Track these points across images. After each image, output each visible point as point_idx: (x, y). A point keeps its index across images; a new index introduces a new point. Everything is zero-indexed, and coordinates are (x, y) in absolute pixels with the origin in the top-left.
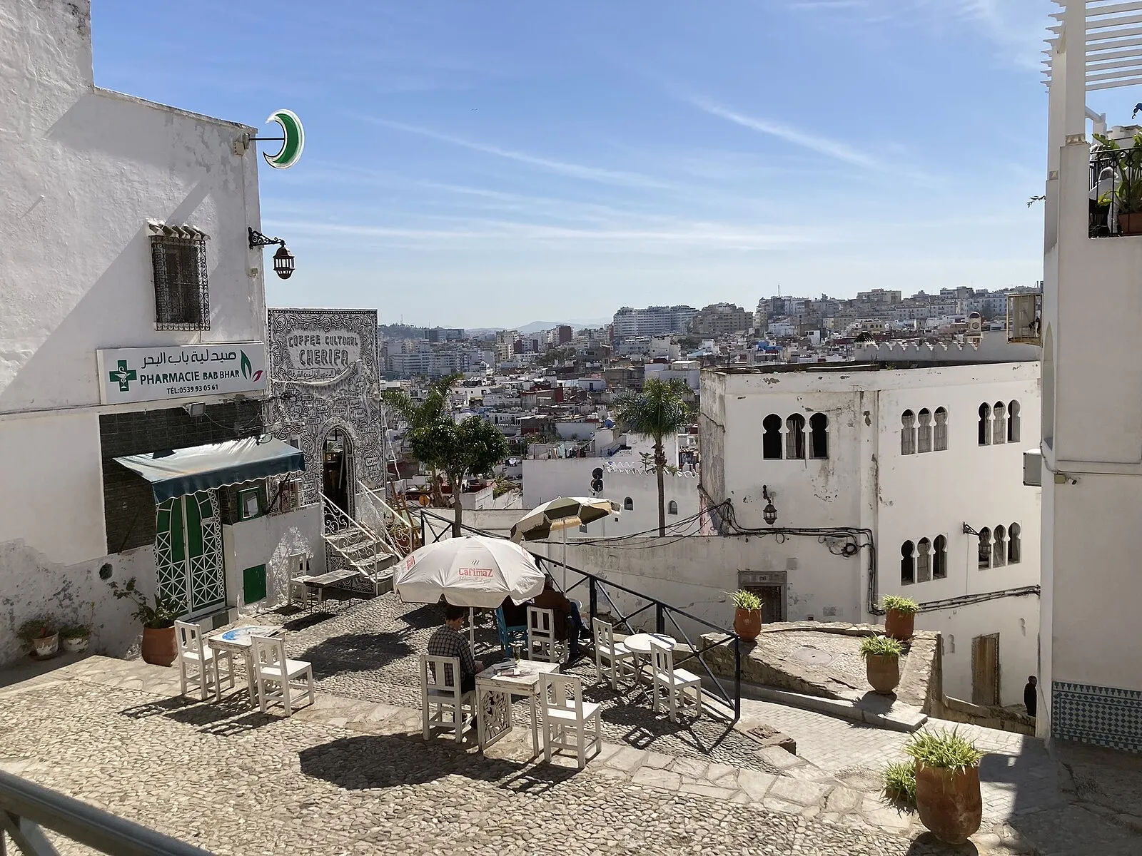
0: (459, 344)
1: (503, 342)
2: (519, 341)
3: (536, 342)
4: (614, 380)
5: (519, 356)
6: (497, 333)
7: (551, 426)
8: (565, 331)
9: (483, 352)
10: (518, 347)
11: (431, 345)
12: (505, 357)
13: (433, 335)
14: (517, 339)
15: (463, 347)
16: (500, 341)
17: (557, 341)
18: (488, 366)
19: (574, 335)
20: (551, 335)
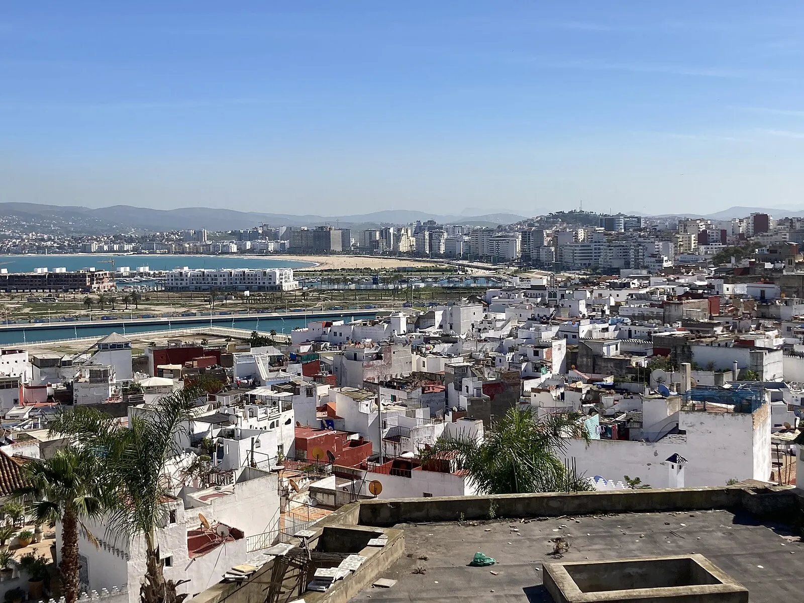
0: (635, 234)
1: (686, 231)
2: (705, 231)
3: (724, 233)
4: (792, 287)
5: (702, 248)
6: (680, 222)
7: (686, 350)
8: (760, 221)
9: (661, 243)
10: (703, 239)
11: (605, 235)
12: (687, 249)
13: (609, 222)
14: (703, 228)
15: (640, 236)
16: (683, 230)
17: (751, 231)
18: (665, 258)
19: (772, 225)
20: (744, 224)
